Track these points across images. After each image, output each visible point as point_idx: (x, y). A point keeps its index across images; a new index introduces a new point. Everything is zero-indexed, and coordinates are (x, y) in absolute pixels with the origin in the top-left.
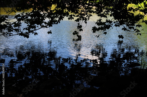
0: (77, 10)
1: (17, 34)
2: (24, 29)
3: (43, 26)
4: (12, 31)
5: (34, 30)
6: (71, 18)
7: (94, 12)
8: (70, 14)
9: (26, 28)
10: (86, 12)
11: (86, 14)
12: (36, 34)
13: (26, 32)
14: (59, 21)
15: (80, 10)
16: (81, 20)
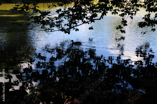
0: (122, 4)
1: (58, 30)
2: (65, 25)
3: (84, 22)
5: (75, 26)
6: (115, 12)
7: (142, 6)
8: (114, 8)
9: (68, 24)
10: (133, 6)
11: (133, 8)
12: (77, 30)
13: (68, 28)
14: (102, 17)
15: (125, 4)
16: (126, 14)
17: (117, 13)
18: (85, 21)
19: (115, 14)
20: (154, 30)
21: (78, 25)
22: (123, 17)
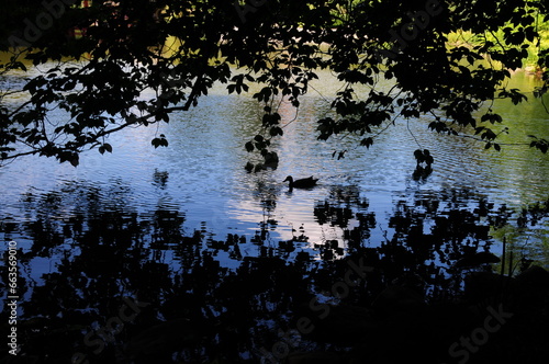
0: (260, 57)
1: (32, 150)
2: (57, 131)
3: (132, 120)
4: (14, 140)
5: (99, 135)
6: (238, 85)
7: (324, 65)
9: (67, 126)
10: (295, 63)
11: (296, 71)
12: (106, 148)
13: (69, 143)
14: (193, 100)
15: (272, 55)
16: (276, 92)
17: (246, 88)
18: (132, 115)
19: (239, 92)
20: (368, 142)
21: (109, 132)
22: (266, 100)
